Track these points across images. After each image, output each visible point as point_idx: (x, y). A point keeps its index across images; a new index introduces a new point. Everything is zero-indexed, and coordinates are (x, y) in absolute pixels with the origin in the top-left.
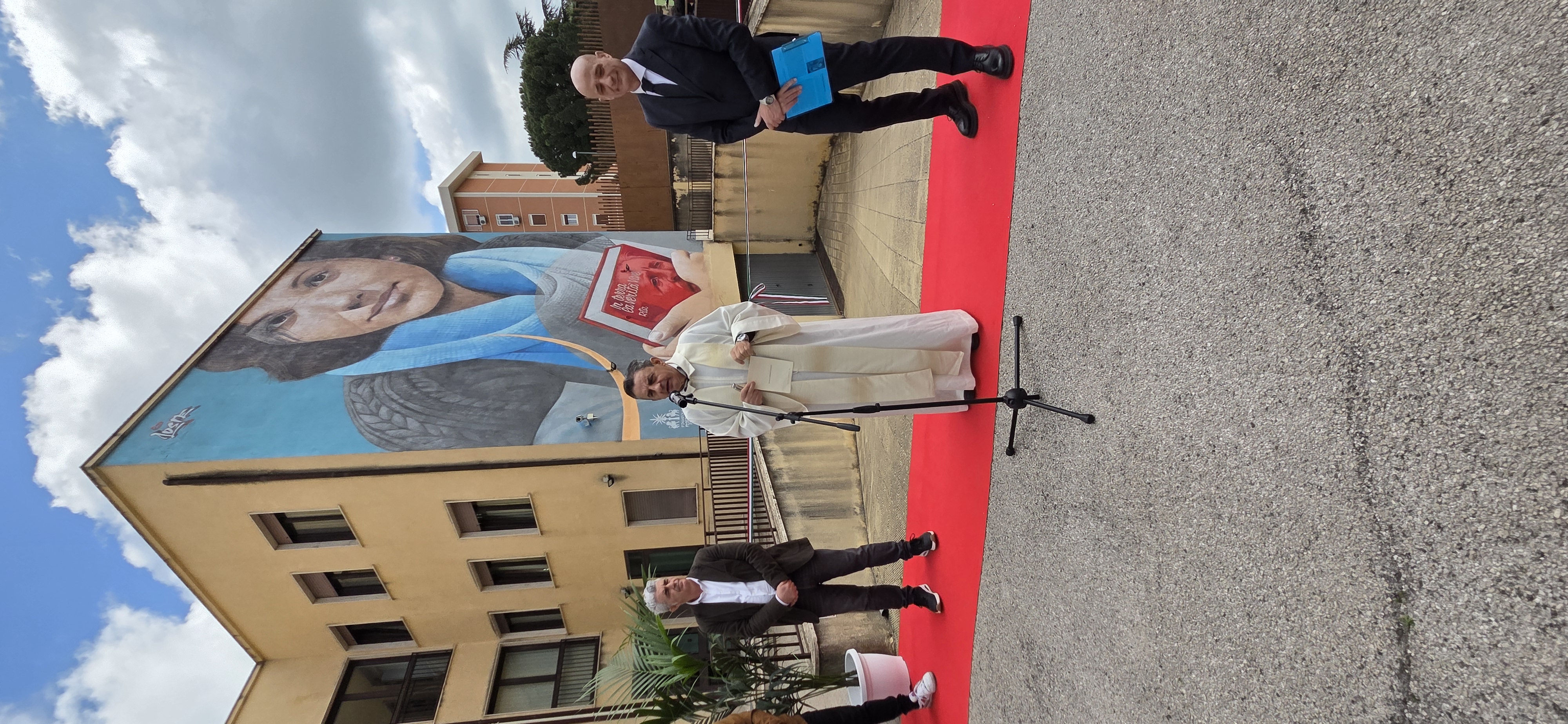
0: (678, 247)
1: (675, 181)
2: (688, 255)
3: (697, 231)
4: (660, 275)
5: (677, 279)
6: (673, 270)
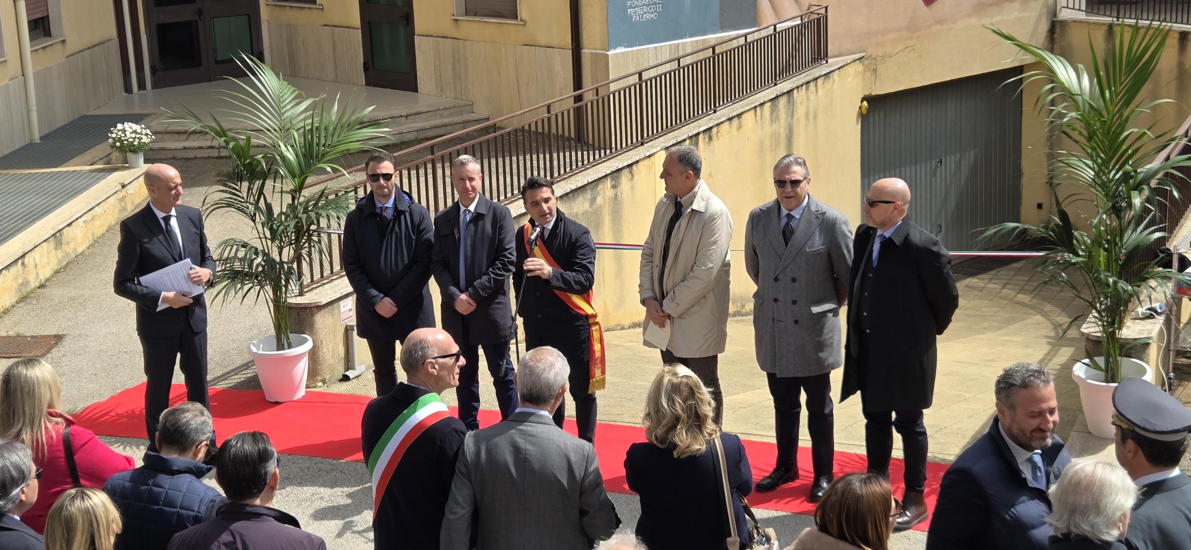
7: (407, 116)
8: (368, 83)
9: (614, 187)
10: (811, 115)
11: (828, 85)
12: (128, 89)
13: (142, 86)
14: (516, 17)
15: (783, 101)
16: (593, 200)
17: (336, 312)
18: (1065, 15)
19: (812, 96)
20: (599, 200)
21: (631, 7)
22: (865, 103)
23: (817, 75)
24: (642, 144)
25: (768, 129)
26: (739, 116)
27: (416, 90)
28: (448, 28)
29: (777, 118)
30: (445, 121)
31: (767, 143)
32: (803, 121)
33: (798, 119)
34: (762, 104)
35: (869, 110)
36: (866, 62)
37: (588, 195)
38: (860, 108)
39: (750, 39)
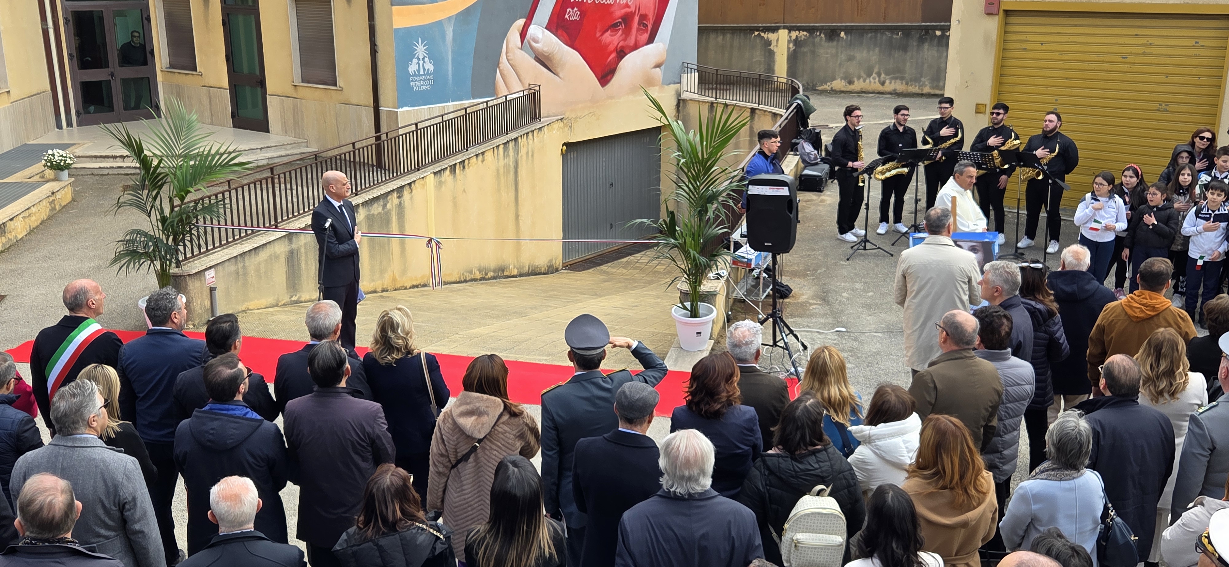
0: (672, 49)
1: (790, 32)
2: (658, 66)
3: (697, 74)
4: (627, 32)
5: (621, 53)
6: (636, 47)
7: (261, 149)
8: (234, 127)
9: (399, 197)
10: (530, 154)
11: (541, 134)
12: (59, 126)
13: (69, 124)
14: (336, 85)
15: (511, 145)
16: (385, 206)
17: (203, 278)
18: (685, 96)
19: (531, 142)
20: (389, 206)
21: (412, 81)
22: (565, 147)
23: (534, 128)
24: (418, 170)
25: (502, 162)
26: (483, 153)
27: (269, 132)
28: (290, 91)
29: (508, 155)
30: (288, 152)
31: (501, 171)
32: (524, 157)
33: (522, 156)
34: (498, 147)
35: (566, 151)
36: (565, 122)
37: (381, 202)
38: (562, 150)
39: (490, 104)
